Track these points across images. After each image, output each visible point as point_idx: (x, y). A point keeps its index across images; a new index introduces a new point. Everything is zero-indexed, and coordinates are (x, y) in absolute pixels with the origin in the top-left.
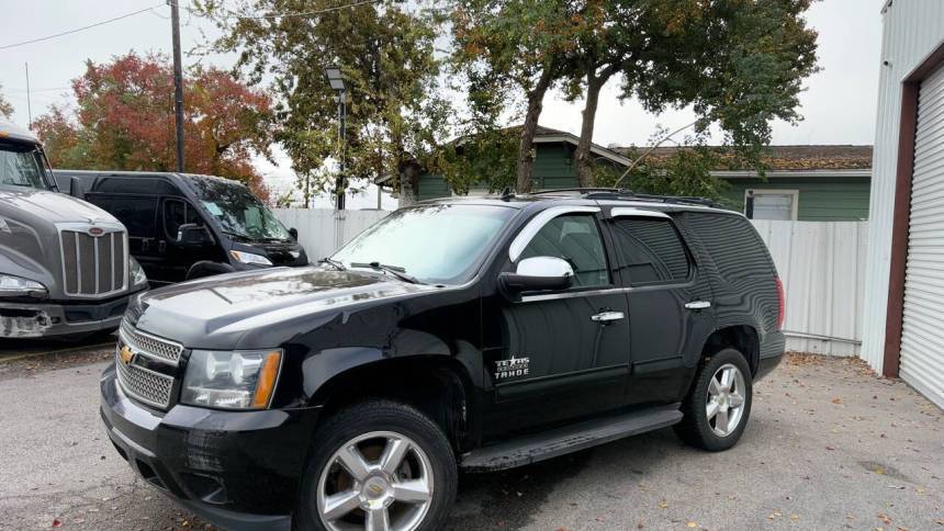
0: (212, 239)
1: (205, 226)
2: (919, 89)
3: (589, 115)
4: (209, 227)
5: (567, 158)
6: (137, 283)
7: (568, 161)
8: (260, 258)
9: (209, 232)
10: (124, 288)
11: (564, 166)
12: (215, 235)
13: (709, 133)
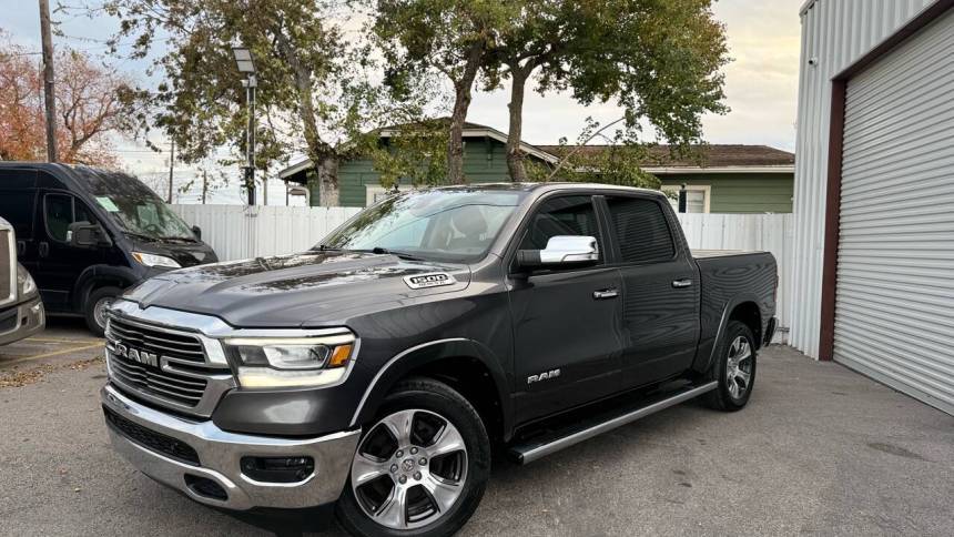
0: (109, 240)
1: (99, 225)
2: (846, 87)
3: (516, 107)
4: (104, 225)
5: (488, 153)
6: (26, 291)
7: (489, 156)
8: (166, 260)
9: (104, 231)
10: (12, 297)
11: (485, 162)
12: (111, 235)
13: (640, 127)
